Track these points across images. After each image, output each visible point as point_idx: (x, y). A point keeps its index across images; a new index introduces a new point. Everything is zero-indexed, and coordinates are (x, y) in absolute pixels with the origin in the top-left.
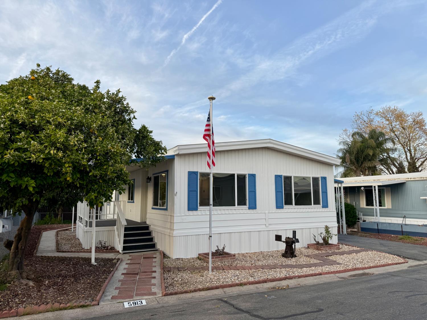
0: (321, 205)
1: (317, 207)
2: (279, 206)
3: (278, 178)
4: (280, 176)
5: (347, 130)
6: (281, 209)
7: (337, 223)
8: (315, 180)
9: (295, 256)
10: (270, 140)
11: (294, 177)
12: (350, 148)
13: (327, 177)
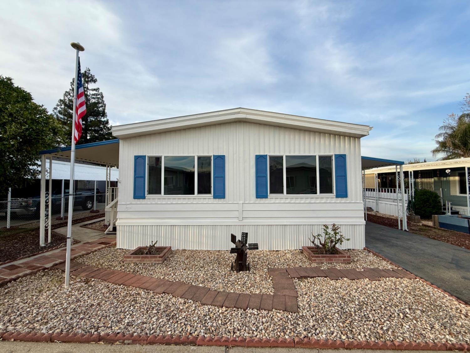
0: (333, 194)
1: (331, 197)
2: (261, 194)
3: (260, 159)
4: (264, 157)
5: (454, 114)
6: (264, 199)
7: (364, 220)
8: (326, 160)
9: (248, 269)
10: (241, 109)
11: (286, 156)
12: (454, 132)
13: (347, 154)
